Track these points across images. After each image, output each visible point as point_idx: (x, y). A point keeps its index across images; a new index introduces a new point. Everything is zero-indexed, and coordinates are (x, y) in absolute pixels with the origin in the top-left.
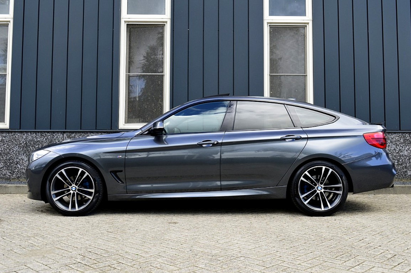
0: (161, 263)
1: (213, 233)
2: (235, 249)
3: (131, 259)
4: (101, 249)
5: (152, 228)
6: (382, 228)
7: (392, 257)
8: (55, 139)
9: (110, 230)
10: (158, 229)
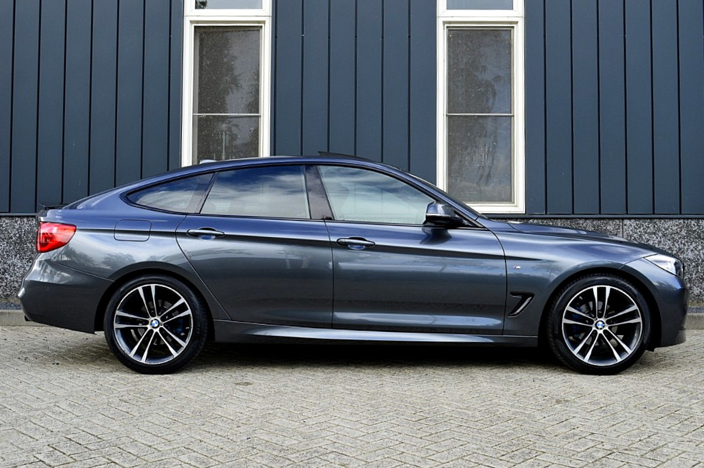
0: (185, 463)
1: (304, 405)
2: (328, 438)
3: (134, 455)
4: (92, 435)
5: (202, 394)
6: (612, 398)
7: (604, 457)
9: (126, 398)
10: (211, 396)
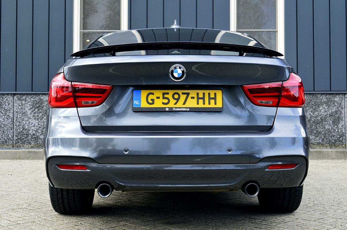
8: (5, 102)
